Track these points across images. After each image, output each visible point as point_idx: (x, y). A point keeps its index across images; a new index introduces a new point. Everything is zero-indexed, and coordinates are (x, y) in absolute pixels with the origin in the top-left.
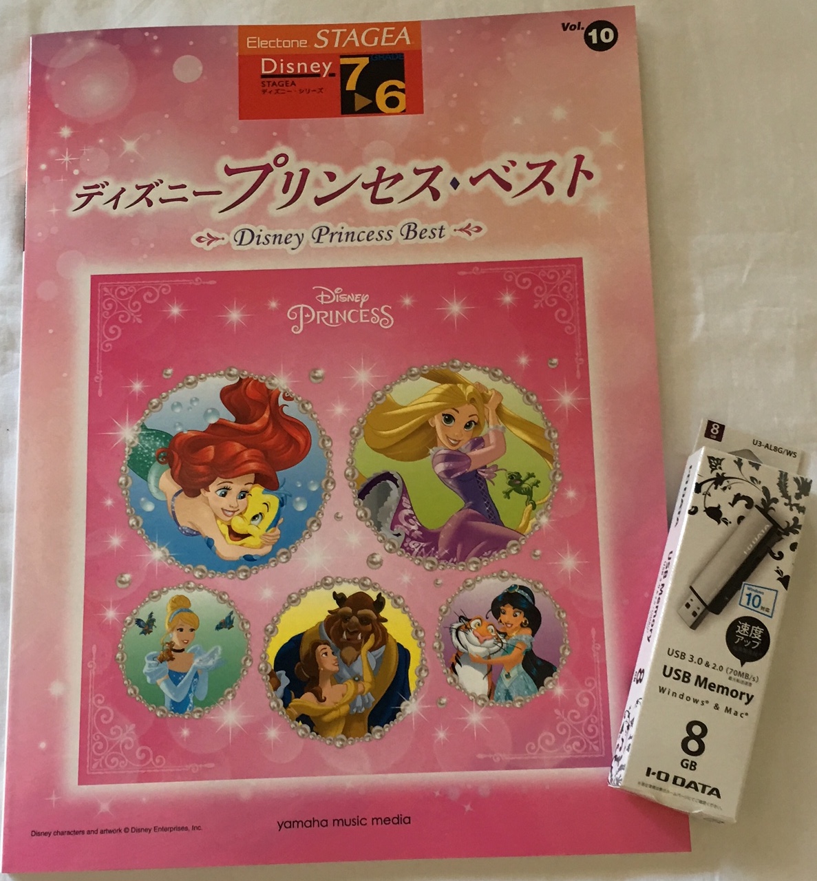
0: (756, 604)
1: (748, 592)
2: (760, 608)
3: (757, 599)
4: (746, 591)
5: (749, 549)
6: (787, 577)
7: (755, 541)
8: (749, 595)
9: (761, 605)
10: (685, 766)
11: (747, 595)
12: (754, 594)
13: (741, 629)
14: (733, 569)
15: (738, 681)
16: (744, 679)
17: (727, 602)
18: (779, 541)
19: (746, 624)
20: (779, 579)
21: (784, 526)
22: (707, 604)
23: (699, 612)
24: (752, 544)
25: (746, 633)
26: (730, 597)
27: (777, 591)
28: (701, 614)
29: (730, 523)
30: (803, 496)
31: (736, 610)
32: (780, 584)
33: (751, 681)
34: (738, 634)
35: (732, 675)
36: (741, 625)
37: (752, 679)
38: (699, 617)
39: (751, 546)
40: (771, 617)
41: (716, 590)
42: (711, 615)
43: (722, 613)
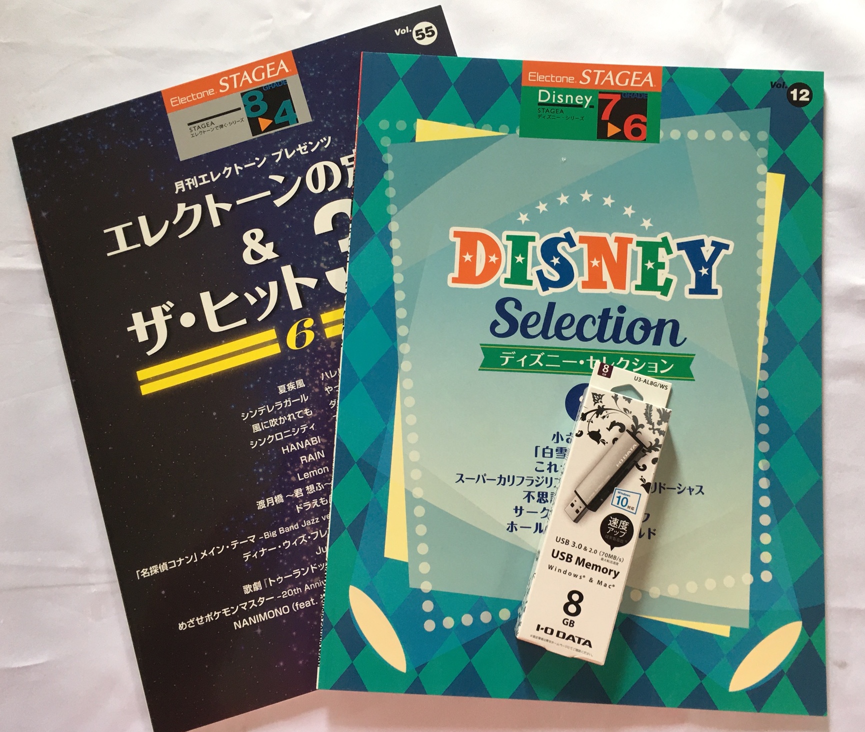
0: (624, 504)
1: (619, 495)
2: (627, 507)
3: (625, 500)
4: (617, 494)
5: (620, 462)
6: (649, 484)
7: (625, 457)
8: (619, 497)
9: (628, 505)
10: (565, 623)
11: (617, 497)
12: (622, 496)
13: (612, 523)
14: (608, 477)
15: (608, 561)
16: (612, 560)
17: (602, 503)
18: (644, 456)
19: (616, 519)
20: (642, 485)
21: (648, 445)
22: (587, 504)
23: (580, 510)
24: (623, 459)
25: (615, 526)
26: (605, 499)
27: (640, 494)
28: (582, 512)
29: (607, 443)
30: (663, 422)
31: (609, 508)
32: (643, 488)
33: (618, 561)
34: (610, 526)
35: (604, 556)
36: (612, 520)
37: (619, 560)
38: (581, 513)
39: (622, 460)
40: (635, 514)
41: (594, 493)
42: (590, 513)
43: (599, 510)
